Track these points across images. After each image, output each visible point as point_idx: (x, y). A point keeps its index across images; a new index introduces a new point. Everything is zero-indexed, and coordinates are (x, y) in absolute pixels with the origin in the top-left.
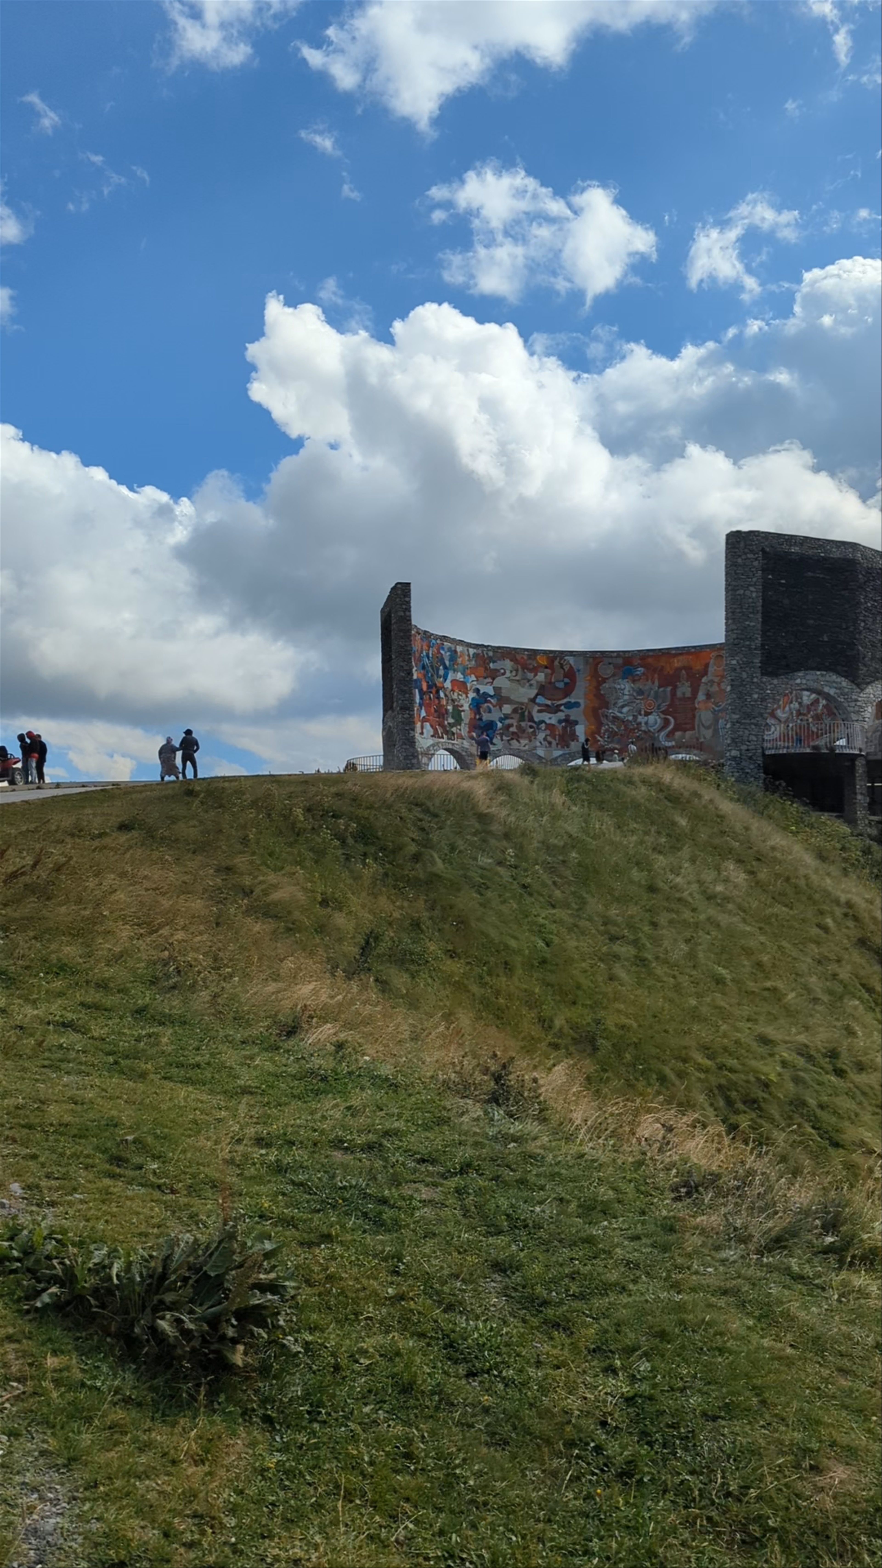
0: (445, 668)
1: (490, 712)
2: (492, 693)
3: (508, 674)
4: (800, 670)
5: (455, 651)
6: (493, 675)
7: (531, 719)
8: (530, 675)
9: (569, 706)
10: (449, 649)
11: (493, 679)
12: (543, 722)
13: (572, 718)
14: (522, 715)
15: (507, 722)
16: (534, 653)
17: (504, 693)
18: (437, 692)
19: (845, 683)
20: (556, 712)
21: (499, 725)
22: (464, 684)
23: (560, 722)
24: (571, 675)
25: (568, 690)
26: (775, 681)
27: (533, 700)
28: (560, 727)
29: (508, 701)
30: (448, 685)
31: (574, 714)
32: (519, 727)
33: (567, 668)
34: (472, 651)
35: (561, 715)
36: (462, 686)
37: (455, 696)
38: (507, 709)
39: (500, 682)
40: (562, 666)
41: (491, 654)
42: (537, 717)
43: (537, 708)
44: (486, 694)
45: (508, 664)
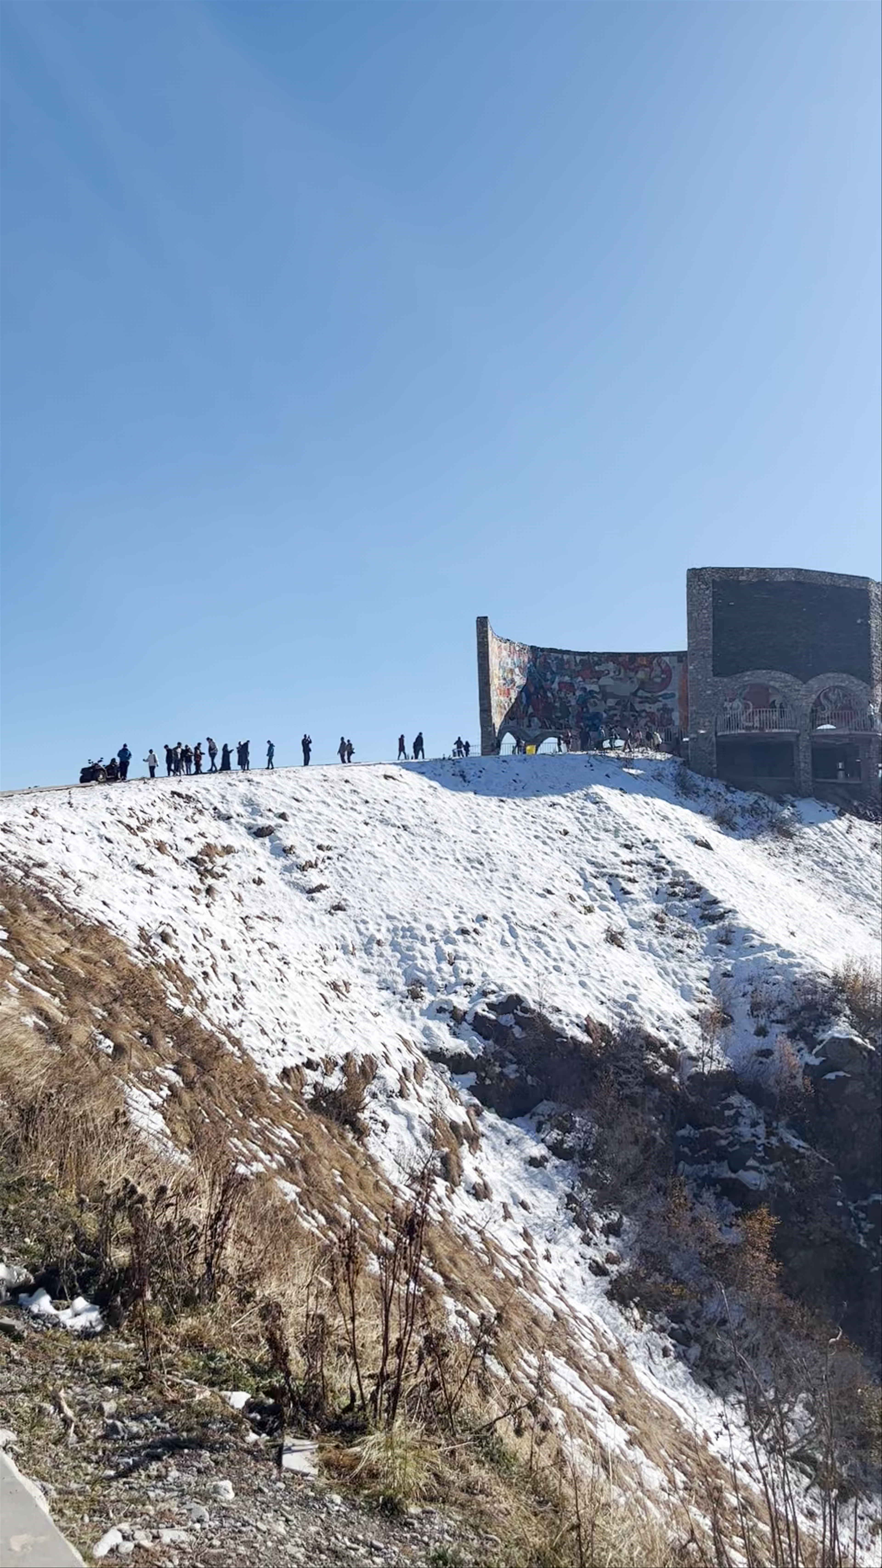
0: (553, 673)
1: (596, 705)
2: (597, 690)
3: (612, 674)
4: (747, 670)
5: (562, 659)
6: (599, 676)
7: (633, 708)
8: (632, 674)
9: (665, 696)
10: (556, 658)
11: (599, 679)
12: (644, 711)
13: (669, 706)
14: (625, 706)
15: (612, 712)
16: (634, 656)
17: (608, 690)
18: (545, 692)
19: (788, 677)
20: (654, 703)
21: (605, 715)
22: (572, 685)
23: (658, 710)
24: (668, 672)
25: (665, 683)
26: (725, 680)
27: (635, 694)
28: (658, 714)
29: (613, 696)
30: (555, 686)
31: (670, 703)
32: (622, 716)
33: (663, 666)
34: (578, 658)
35: (659, 705)
36: (571, 687)
37: (562, 695)
38: (611, 702)
39: (604, 681)
40: (659, 665)
41: (596, 659)
42: (638, 707)
43: (638, 700)
44: (591, 692)
45: (611, 665)
